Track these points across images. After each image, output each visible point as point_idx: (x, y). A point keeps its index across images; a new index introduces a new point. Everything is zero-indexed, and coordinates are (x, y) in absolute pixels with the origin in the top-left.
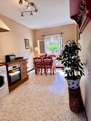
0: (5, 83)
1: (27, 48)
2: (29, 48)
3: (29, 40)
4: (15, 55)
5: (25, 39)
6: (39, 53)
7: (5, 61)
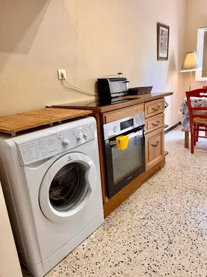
0: (89, 190)
1: (161, 55)
2: (167, 59)
3: (168, 28)
4: (125, 79)
5: (159, 25)
6: (198, 76)
7: (93, 98)
